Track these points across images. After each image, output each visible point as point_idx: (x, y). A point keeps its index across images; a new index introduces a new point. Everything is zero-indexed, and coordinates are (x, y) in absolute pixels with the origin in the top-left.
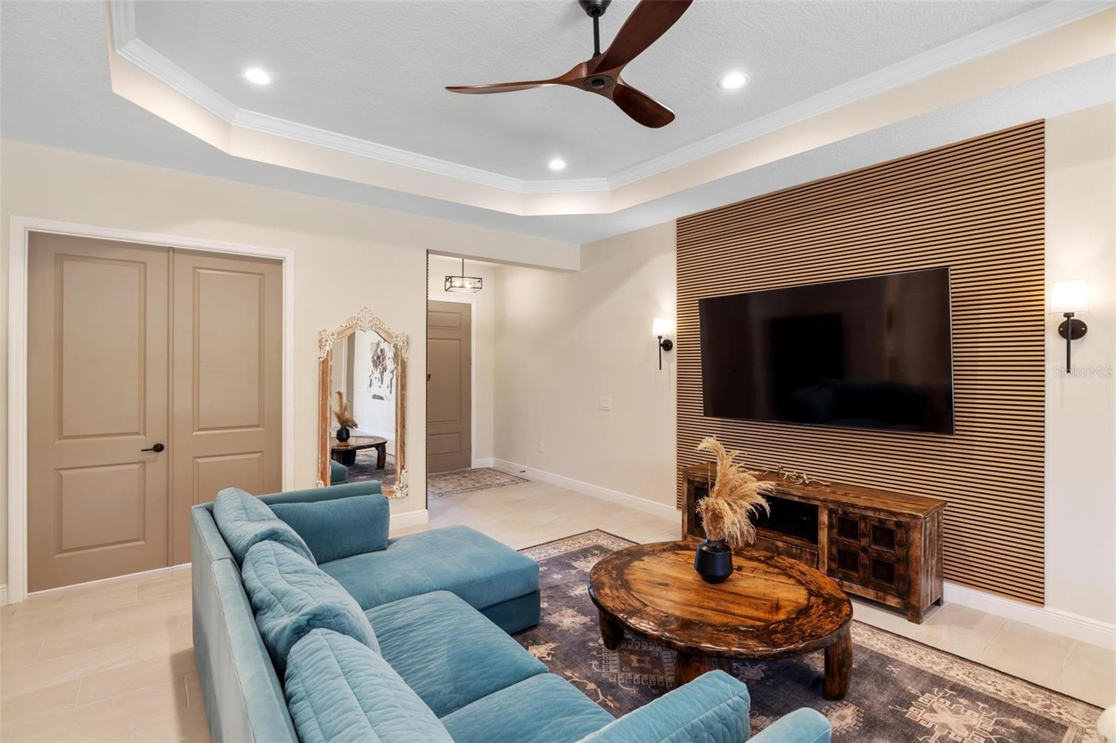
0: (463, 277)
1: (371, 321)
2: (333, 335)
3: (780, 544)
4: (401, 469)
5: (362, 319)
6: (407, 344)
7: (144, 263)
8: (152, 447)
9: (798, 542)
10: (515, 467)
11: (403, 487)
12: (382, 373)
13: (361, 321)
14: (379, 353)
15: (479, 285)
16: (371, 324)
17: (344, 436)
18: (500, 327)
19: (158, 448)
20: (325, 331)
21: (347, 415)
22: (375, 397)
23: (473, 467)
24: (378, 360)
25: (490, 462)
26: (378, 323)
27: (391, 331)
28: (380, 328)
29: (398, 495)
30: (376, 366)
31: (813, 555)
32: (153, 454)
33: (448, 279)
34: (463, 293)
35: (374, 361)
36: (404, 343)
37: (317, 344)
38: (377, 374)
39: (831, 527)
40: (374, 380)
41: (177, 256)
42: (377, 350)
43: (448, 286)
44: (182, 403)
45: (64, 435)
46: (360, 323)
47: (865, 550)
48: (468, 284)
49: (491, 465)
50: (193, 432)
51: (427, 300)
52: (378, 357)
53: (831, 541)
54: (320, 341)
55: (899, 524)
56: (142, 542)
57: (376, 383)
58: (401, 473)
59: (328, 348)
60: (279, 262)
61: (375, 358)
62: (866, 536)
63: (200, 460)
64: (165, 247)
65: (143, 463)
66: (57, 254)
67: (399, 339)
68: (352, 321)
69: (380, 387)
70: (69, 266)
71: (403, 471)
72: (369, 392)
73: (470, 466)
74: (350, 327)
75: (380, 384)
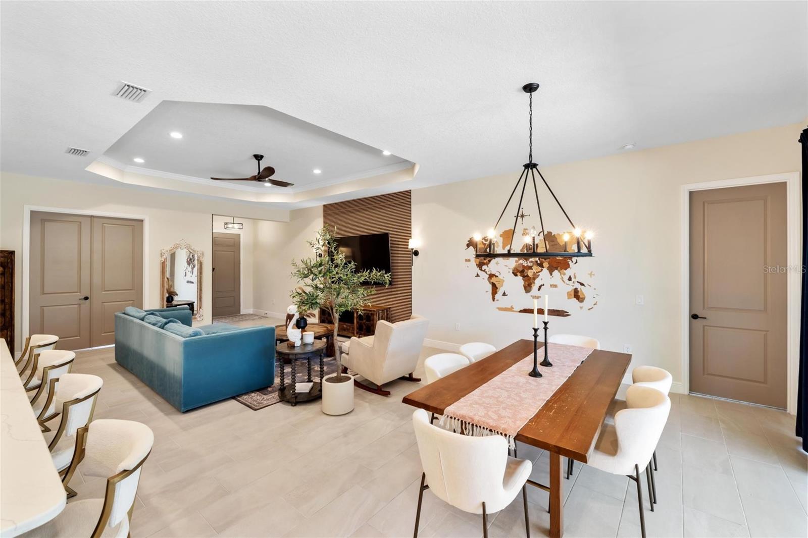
0: (233, 223)
2: (167, 251)
3: (345, 326)
5: (179, 244)
6: (203, 255)
7: (80, 222)
8: (83, 298)
9: (349, 324)
10: (262, 312)
11: (201, 316)
12: (193, 269)
14: (191, 257)
15: (241, 227)
17: (170, 300)
18: (256, 246)
19: (86, 298)
20: (163, 249)
21: (172, 290)
22: (188, 282)
23: (241, 313)
24: (190, 261)
25: (251, 311)
26: (187, 245)
27: (195, 249)
28: (190, 248)
29: (199, 319)
30: (189, 264)
31: (353, 328)
32: (84, 301)
33: (226, 224)
34: (234, 229)
35: (188, 262)
36: (201, 254)
37: (160, 255)
38: (190, 269)
39: (357, 318)
40: (187, 272)
41: (95, 219)
42: (190, 255)
43: (226, 227)
44: (97, 279)
45: (45, 292)
47: (364, 323)
48: (236, 226)
49: (251, 313)
50: (102, 291)
51: (212, 232)
52: (190, 260)
53: (357, 322)
54: (161, 254)
55: (372, 314)
56: (79, 337)
57: (189, 274)
59: (165, 257)
60: (142, 221)
61: (189, 260)
62: (365, 319)
63: (105, 304)
65: (80, 304)
66: (42, 220)
67: (200, 252)
68: (176, 246)
69: (191, 276)
70: (47, 225)
71: (201, 309)
72: (185, 279)
73: (240, 313)
74: (175, 248)
75: (191, 275)
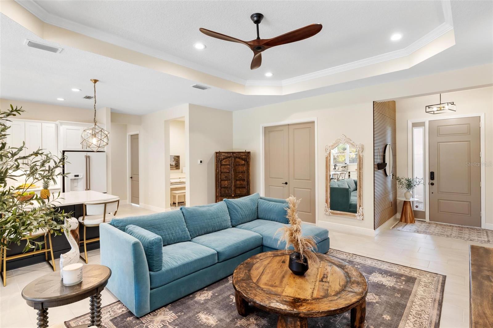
0: (440, 104)
1: (345, 140)
2: (330, 147)
4: (359, 207)
5: (341, 139)
7: (283, 130)
11: (360, 215)
13: (341, 140)
16: (345, 141)
19: (286, 183)
20: (327, 145)
26: (348, 140)
27: (354, 143)
28: (349, 142)
29: (358, 218)
32: (285, 185)
36: (360, 148)
41: (290, 126)
44: (291, 170)
45: (270, 177)
46: (340, 141)
50: (294, 180)
58: (359, 208)
60: (314, 122)
63: (295, 189)
64: (287, 125)
65: (283, 187)
67: (358, 147)
68: (337, 141)
71: (360, 208)
74: (337, 143)
